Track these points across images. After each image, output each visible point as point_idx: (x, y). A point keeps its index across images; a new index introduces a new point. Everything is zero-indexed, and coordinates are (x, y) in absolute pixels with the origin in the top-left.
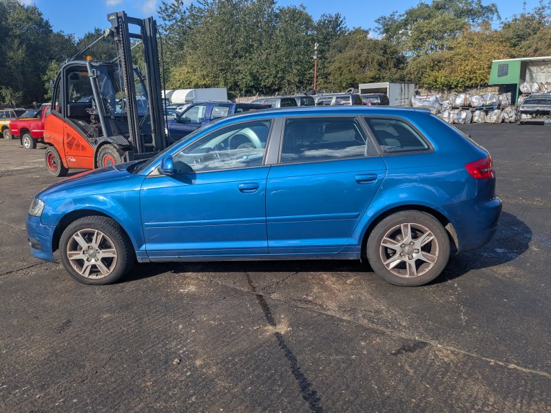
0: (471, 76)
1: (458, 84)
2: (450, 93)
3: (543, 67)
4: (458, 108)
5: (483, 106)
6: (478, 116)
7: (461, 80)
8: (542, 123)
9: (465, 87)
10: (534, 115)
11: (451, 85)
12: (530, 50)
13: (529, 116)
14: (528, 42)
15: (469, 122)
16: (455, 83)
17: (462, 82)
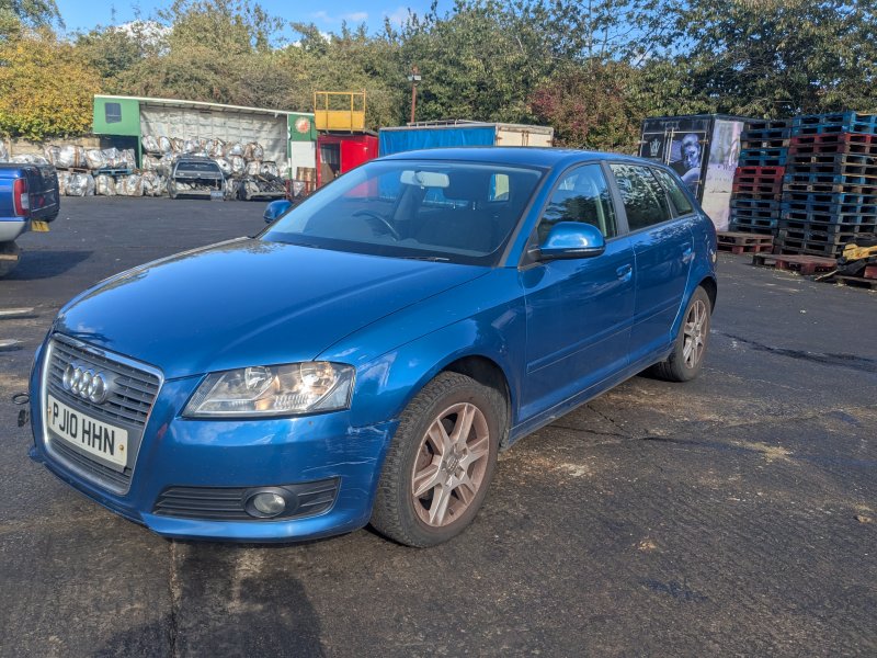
0: (53, 116)
1: (30, 127)
2: (16, 142)
3: (162, 115)
4: (66, 170)
5: (108, 167)
6: (104, 185)
7: (36, 122)
8: (208, 198)
9: (43, 133)
10: (193, 185)
11: (17, 129)
12: (137, 86)
13: (187, 187)
14: (130, 73)
15: (92, 194)
16: (25, 125)
17: (38, 125)
